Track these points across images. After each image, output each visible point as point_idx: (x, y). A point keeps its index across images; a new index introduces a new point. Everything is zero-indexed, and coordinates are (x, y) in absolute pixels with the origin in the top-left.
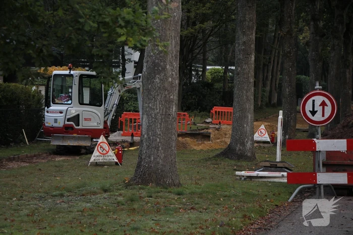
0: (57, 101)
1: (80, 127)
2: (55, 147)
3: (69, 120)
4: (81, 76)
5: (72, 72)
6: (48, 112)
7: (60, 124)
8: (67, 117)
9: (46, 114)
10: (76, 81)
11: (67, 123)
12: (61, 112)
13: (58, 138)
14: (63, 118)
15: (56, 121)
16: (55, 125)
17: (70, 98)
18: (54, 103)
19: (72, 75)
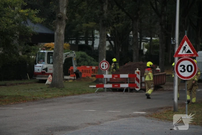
0: (39, 62)
1: (48, 72)
2: (38, 80)
3: (43, 70)
4: (48, 53)
5: (45, 51)
6: (36, 67)
7: (40, 71)
8: (43, 68)
9: (35, 67)
10: (46, 55)
11: (43, 71)
12: (40, 67)
13: (39, 77)
14: (41, 69)
15: (38, 70)
16: (38, 72)
17: (44, 61)
18: (38, 63)
19: (45, 53)
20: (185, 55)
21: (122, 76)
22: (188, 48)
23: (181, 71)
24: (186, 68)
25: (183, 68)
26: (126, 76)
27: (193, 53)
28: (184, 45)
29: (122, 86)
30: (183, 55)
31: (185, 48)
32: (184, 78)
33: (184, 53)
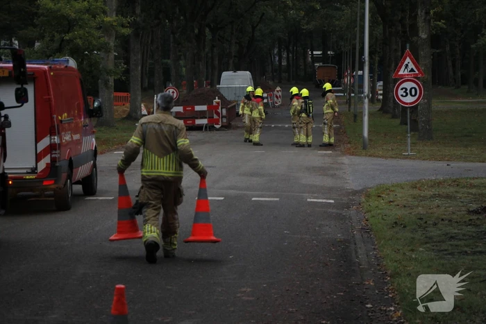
20: (408, 75)
21: (198, 108)
22: (411, 66)
23: (402, 96)
24: (408, 91)
25: (405, 92)
26: (204, 108)
27: (417, 72)
28: (406, 62)
29: (198, 122)
30: (405, 75)
31: (407, 65)
32: (407, 104)
33: (406, 72)
